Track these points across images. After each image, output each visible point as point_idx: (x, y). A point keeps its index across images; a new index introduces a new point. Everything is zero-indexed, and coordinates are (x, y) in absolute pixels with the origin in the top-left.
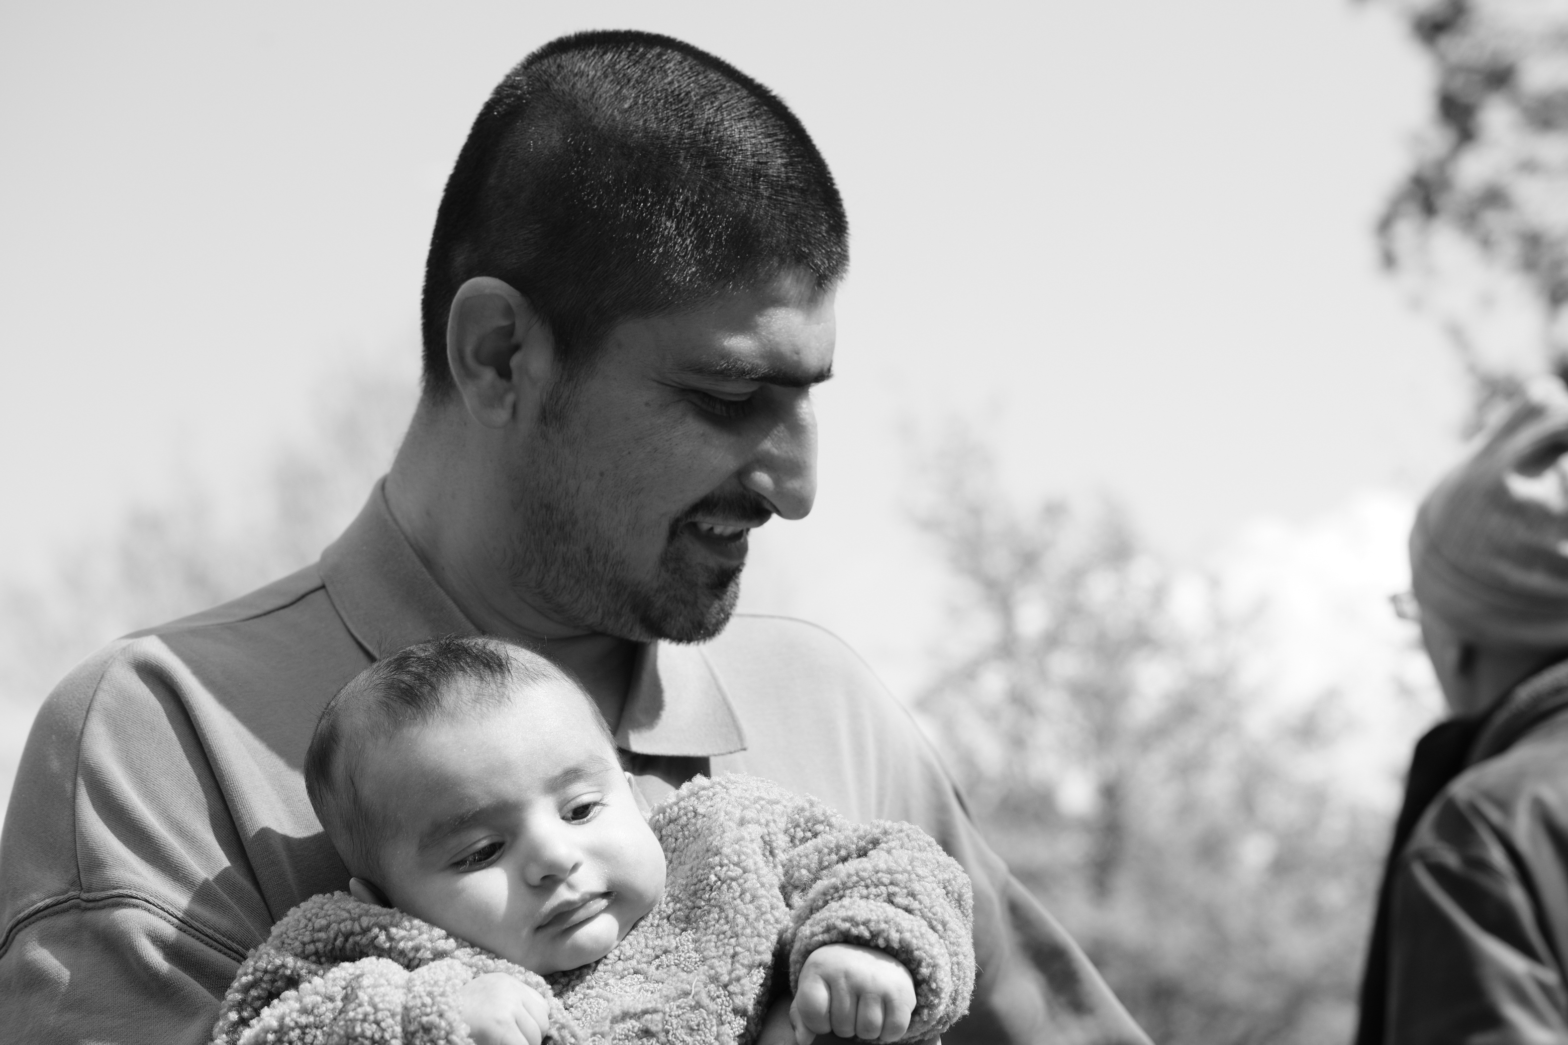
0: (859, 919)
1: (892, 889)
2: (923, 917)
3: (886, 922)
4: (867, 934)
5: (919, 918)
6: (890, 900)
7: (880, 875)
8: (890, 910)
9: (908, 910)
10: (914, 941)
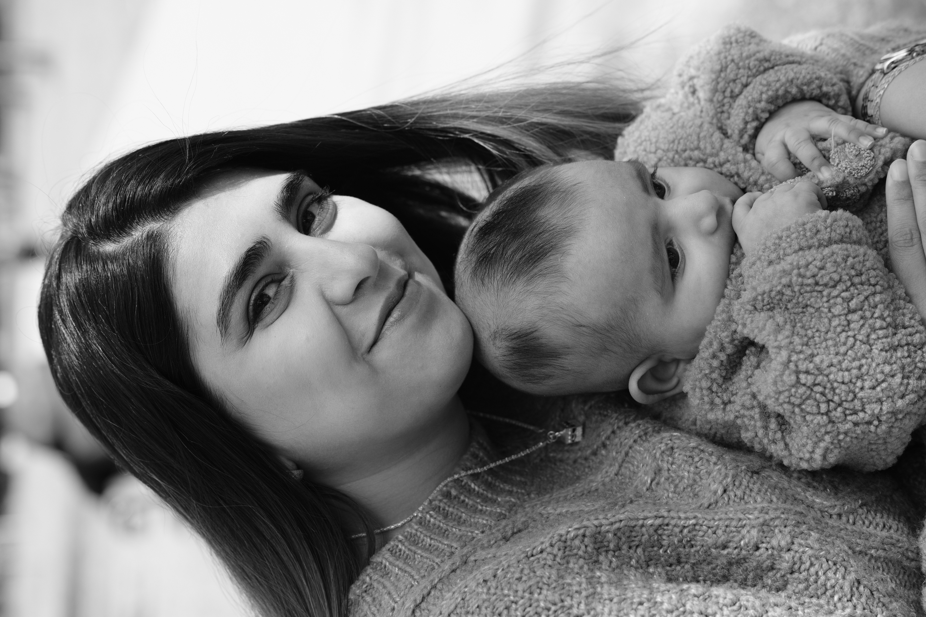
0: (741, 126)
1: (728, 93)
2: (755, 76)
3: (749, 107)
4: (755, 124)
5: (754, 80)
6: (734, 97)
7: (715, 99)
8: (741, 101)
9: (746, 86)
10: (770, 93)
